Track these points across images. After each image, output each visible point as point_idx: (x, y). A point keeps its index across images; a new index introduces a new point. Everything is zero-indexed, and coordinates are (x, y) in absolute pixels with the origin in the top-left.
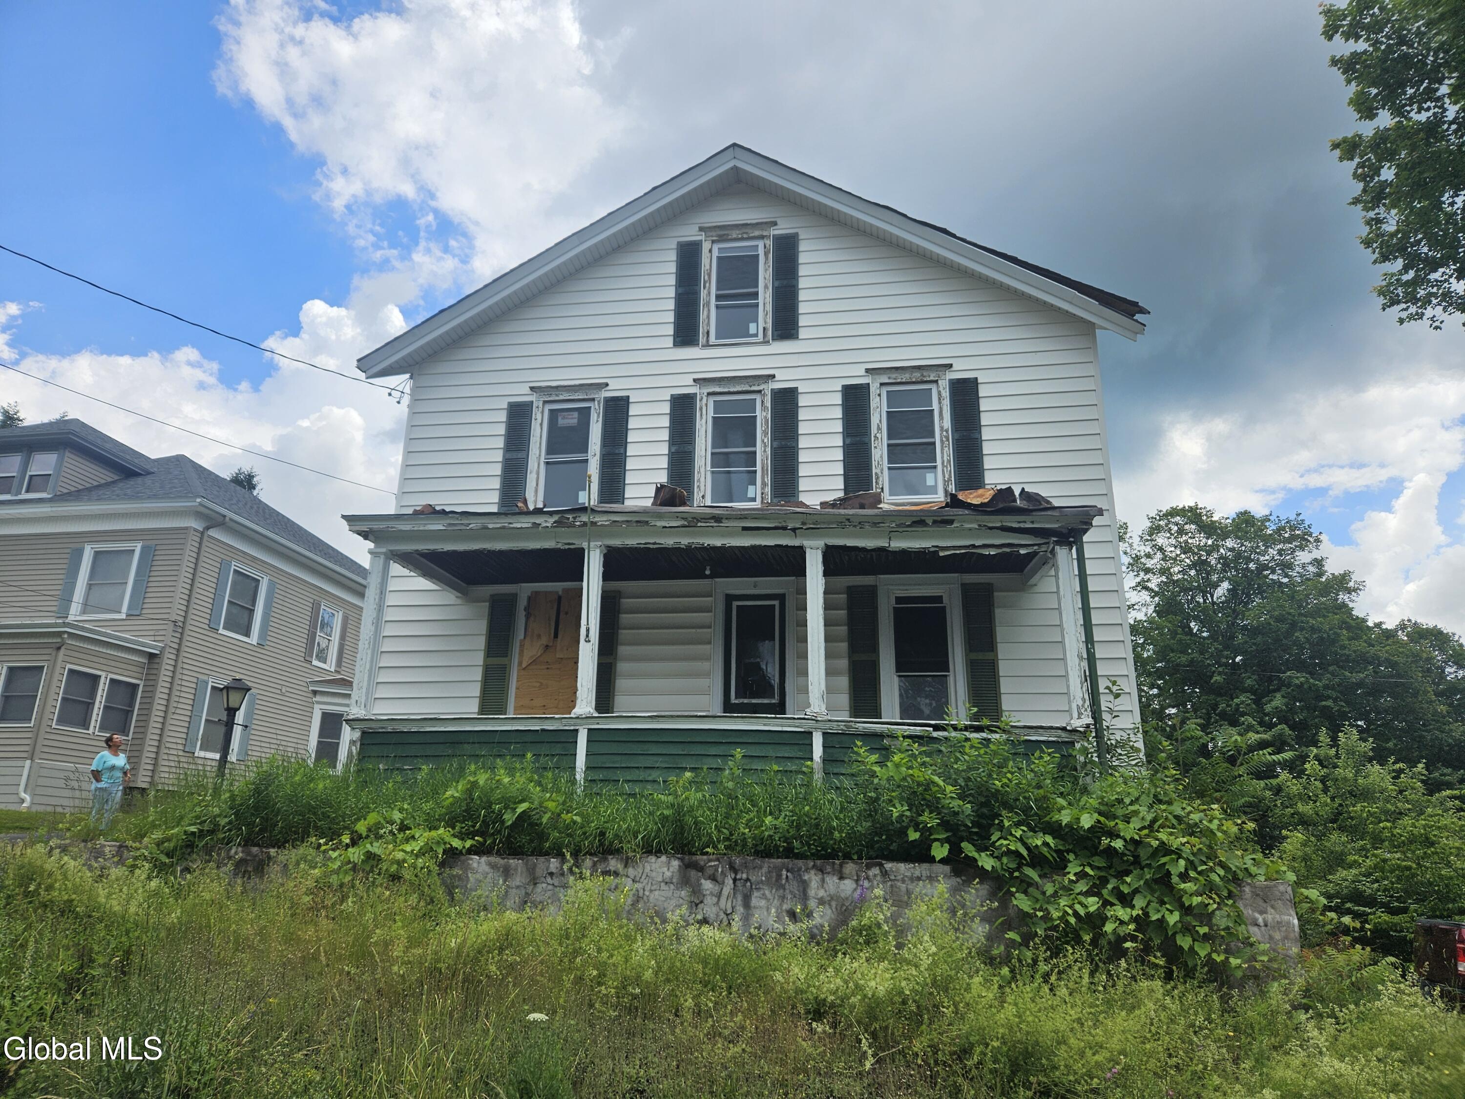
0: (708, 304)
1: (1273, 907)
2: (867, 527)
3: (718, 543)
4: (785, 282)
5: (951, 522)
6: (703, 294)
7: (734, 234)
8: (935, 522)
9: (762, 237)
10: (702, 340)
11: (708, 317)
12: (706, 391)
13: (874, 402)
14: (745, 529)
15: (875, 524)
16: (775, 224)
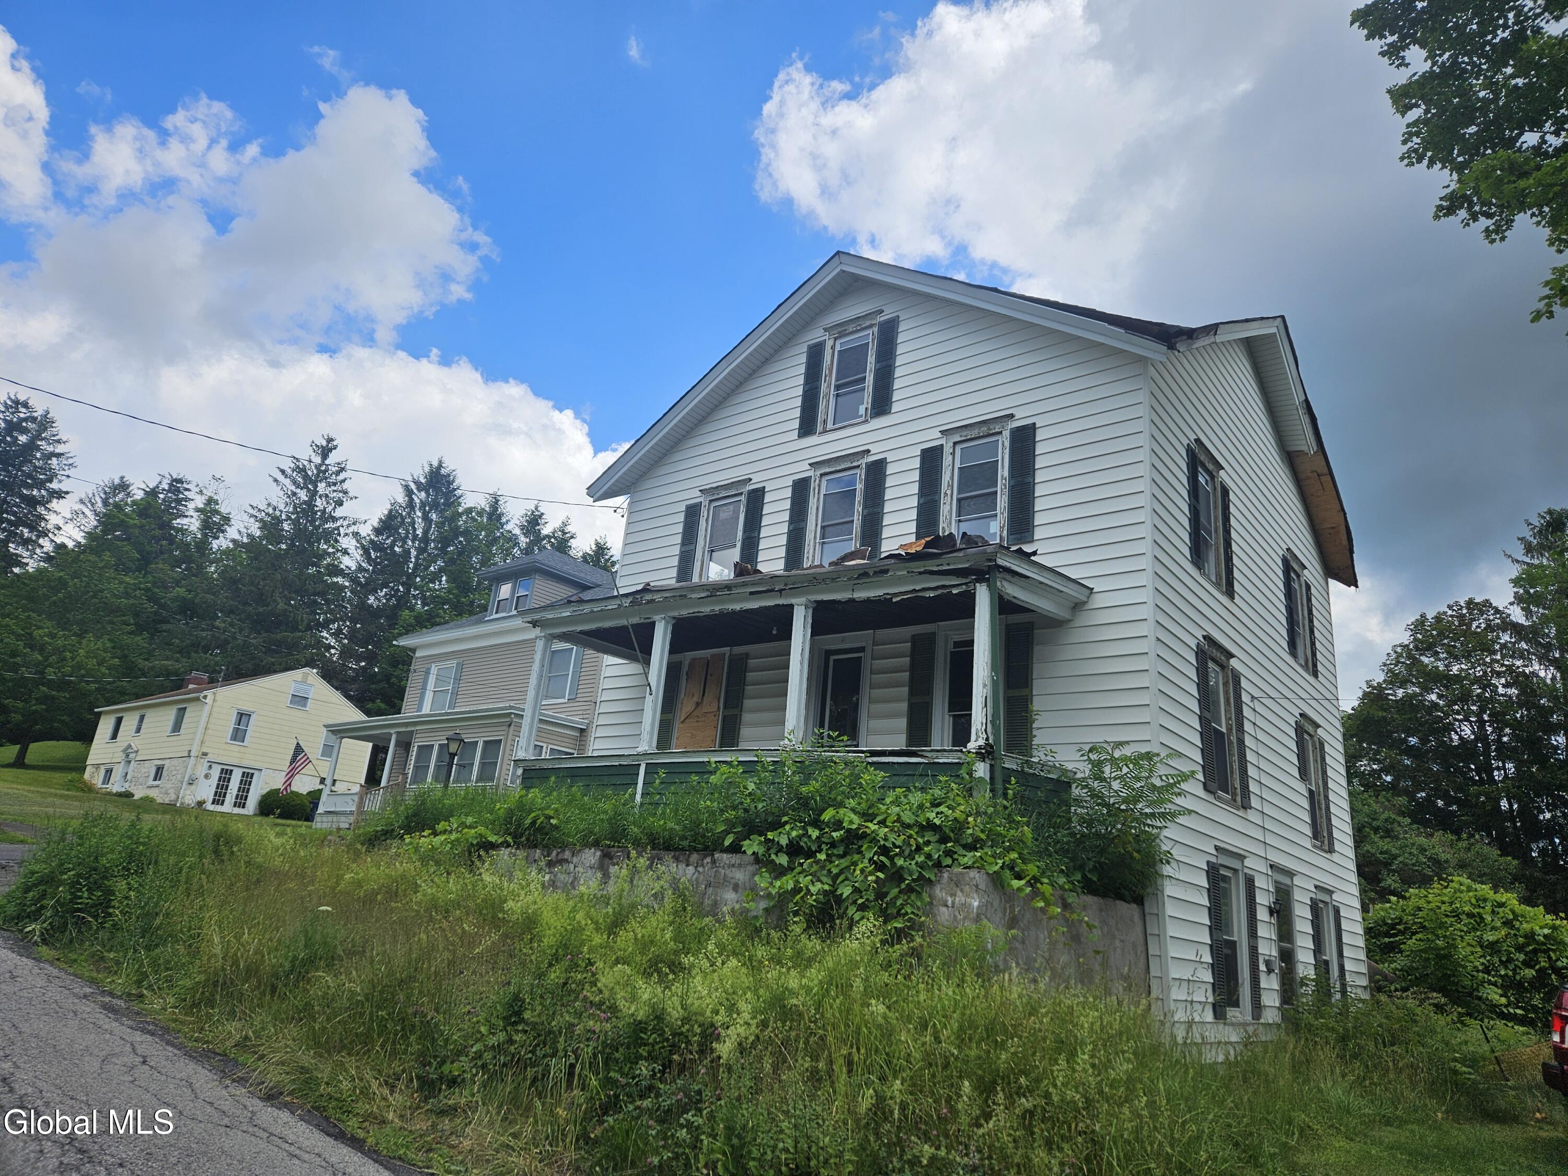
0: (827, 395)
1: (962, 891)
2: (828, 581)
3: (737, 607)
4: (884, 364)
5: (886, 571)
6: (824, 386)
7: (851, 328)
8: (875, 573)
9: (871, 326)
10: (819, 428)
11: (827, 407)
12: (818, 473)
13: (947, 460)
14: (751, 593)
15: (833, 579)
16: (882, 311)
